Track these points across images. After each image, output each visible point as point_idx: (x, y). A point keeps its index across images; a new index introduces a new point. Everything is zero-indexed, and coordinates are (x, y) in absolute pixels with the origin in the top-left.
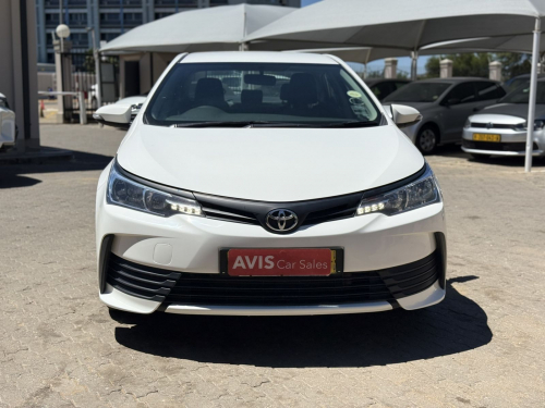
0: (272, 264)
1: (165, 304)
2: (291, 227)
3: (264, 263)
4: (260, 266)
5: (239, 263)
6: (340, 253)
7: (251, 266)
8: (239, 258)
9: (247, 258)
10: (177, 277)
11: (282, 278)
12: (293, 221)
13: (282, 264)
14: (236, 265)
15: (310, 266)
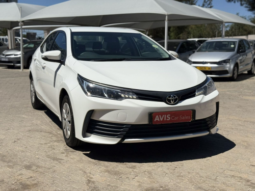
0: (169, 118)
1: (123, 139)
2: (176, 101)
3: (167, 118)
4: (165, 119)
5: (157, 119)
6: (194, 112)
7: (161, 119)
8: (157, 116)
9: (160, 116)
10: (129, 127)
11: (173, 124)
12: (176, 99)
13: (173, 118)
14: (156, 119)
15: (184, 118)
